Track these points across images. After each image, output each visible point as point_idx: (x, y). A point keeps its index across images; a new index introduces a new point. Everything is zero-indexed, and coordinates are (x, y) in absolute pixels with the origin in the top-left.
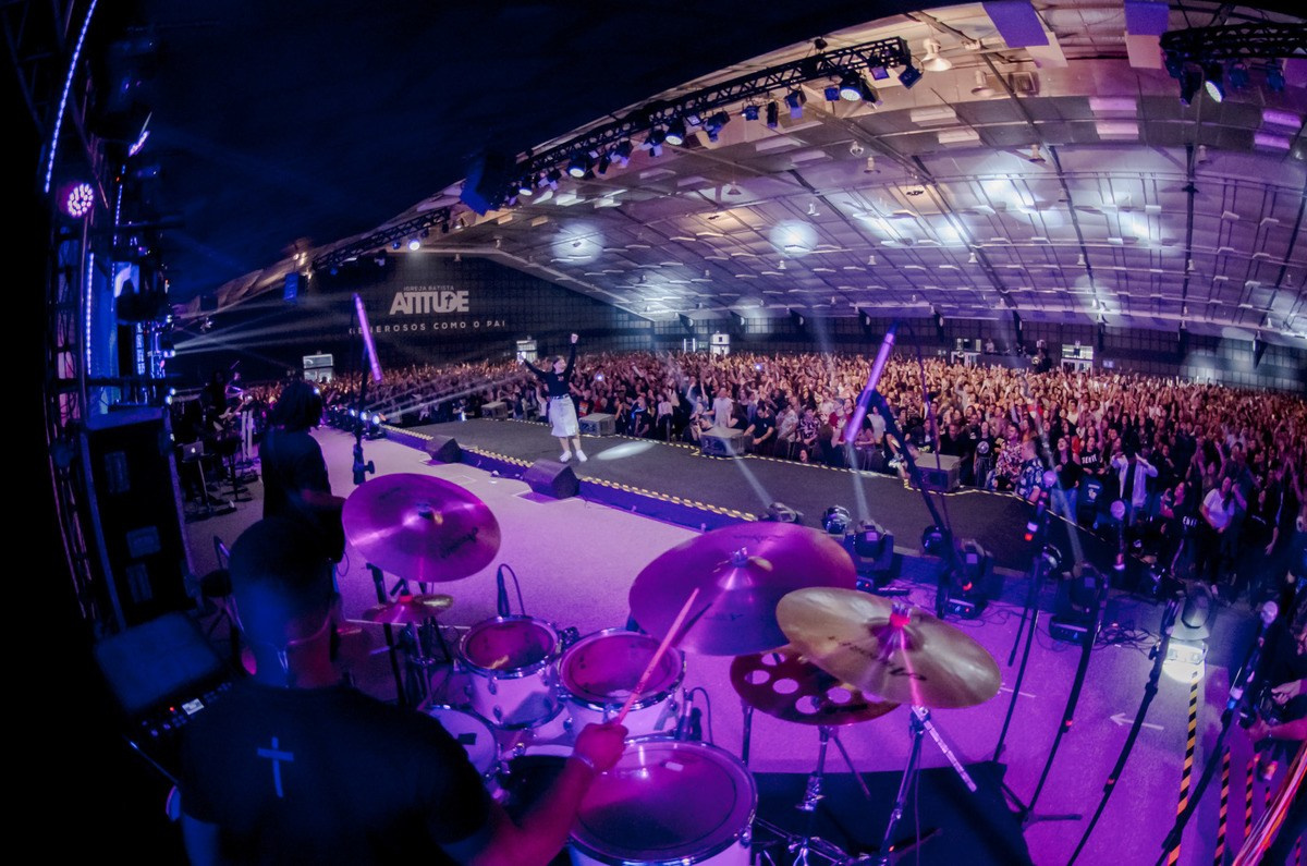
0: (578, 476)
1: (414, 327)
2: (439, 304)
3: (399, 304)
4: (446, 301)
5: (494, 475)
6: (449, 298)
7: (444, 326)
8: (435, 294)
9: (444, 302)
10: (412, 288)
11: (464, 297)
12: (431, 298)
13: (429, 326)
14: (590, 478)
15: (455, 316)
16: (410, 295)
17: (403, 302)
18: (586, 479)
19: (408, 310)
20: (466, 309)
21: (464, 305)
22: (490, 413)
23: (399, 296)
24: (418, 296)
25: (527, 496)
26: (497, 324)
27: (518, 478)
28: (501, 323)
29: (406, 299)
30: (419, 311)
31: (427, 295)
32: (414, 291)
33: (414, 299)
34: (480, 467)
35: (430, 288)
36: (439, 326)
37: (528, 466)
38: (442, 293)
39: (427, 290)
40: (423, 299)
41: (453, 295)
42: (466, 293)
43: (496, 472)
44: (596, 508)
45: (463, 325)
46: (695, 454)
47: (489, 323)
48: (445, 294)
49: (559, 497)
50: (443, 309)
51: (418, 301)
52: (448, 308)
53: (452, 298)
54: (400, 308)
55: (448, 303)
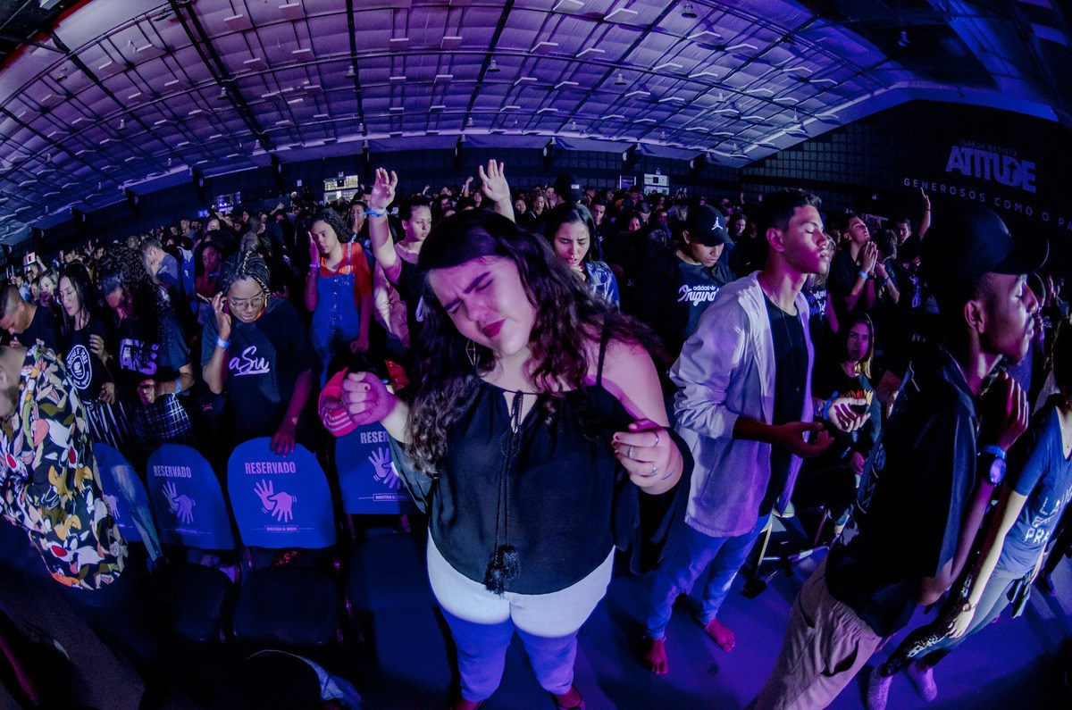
2: (1001, 174)
3: (956, 160)
4: (1009, 170)
6: (1013, 168)
8: (996, 157)
9: (1006, 170)
10: (969, 144)
11: (1030, 171)
12: (991, 162)
15: (1017, 194)
16: (967, 151)
17: (960, 158)
19: (964, 170)
20: (1034, 190)
21: (1030, 182)
23: (955, 151)
24: (978, 153)
29: (963, 155)
30: (977, 173)
31: (988, 156)
32: (974, 148)
33: (973, 157)
35: (993, 148)
38: (1006, 158)
39: (986, 149)
40: (982, 159)
41: (1017, 163)
42: (1032, 165)
45: (1029, 211)
47: (1061, 221)
48: (1008, 160)
50: (1003, 179)
51: (977, 161)
52: (1011, 180)
53: (1016, 167)
54: (956, 166)
55: (1011, 174)
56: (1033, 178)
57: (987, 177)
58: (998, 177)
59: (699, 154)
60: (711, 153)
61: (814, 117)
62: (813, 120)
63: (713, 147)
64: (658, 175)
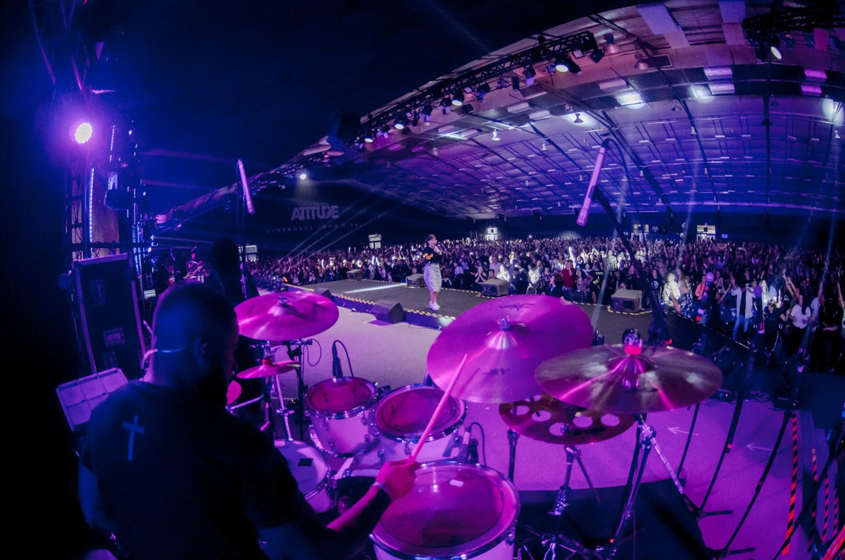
0: (405, 309)
1: (305, 227)
2: (321, 214)
3: (296, 214)
5: (353, 311)
6: (327, 210)
7: (324, 226)
8: (318, 207)
9: (324, 212)
11: (336, 209)
12: (316, 210)
13: (315, 226)
14: (412, 310)
16: (302, 209)
17: (299, 214)
18: (409, 311)
19: (301, 218)
20: (337, 217)
21: (336, 214)
22: (352, 276)
23: (295, 210)
24: (308, 209)
25: (373, 323)
26: (356, 225)
27: (368, 312)
28: (359, 225)
29: (300, 211)
30: (308, 218)
31: (313, 208)
32: (305, 206)
33: (305, 211)
34: (344, 307)
35: (315, 204)
36: (321, 226)
37: (374, 304)
38: (322, 207)
39: (313, 205)
41: (329, 208)
42: (336, 207)
43: (354, 309)
44: (415, 327)
45: (336, 226)
46: (478, 296)
47: (352, 225)
48: (324, 207)
49: (393, 323)
50: (322, 217)
51: (308, 212)
52: (326, 216)
53: (329, 210)
54: (296, 217)
55: (326, 213)
56: (337, 212)
57: (313, 218)
58: (319, 217)
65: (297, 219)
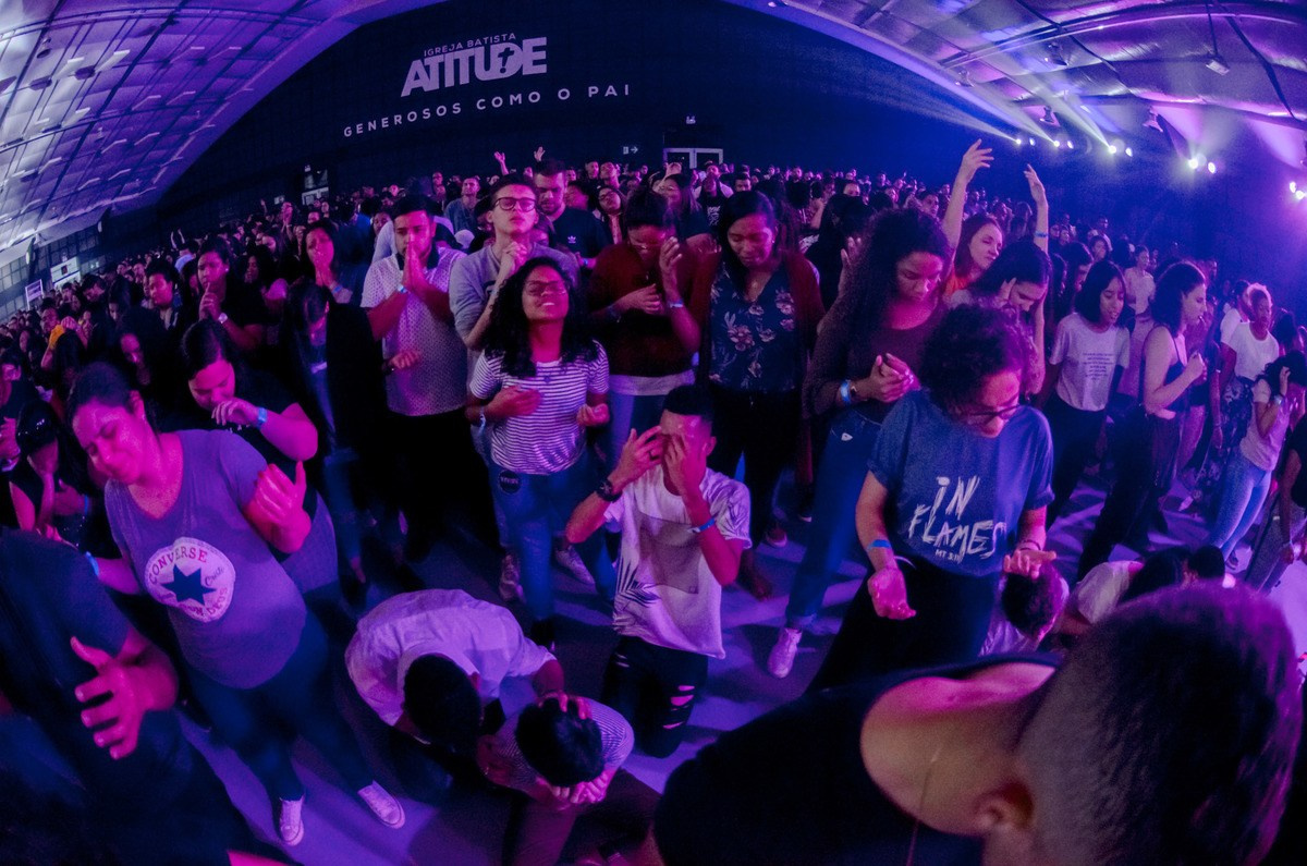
1: (441, 111)
2: (487, 66)
3: (417, 77)
4: (501, 60)
6: (506, 54)
7: (497, 102)
8: (479, 53)
10: (437, 50)
11: (536, 49)
12: (472, 60)
13: (468, 106)
15: (520, 82)
16: (433, 62)
17: (423, 74)
19: (430, 84)
20: (543, 69)
21: (536, 63)
24: (449, 59)
26: (611, 91)
28: (620, 90)
29: (427, 68)
30: (450, 82)
31: (463, 56)
32: (441, 53)
33: (442, 65)
35: (470, 43)
36: (487, 103)
38: (492, 47)
39: (465, 47)
40: (457, 62)
41: (513, 47)
42: (539, 41)
45: (535, 97)
47: (593, 91)
48: (497, 49)
50: (494, 74)
51: (449, 68)
52: (503, 71)
53: (512, 53)
54: (417, 84)
55: (504, 63)
56: (542, 55)
57: (465, 80)
58: (482, 74)
59: (102, 213)
60: (116, 204)
61: (225, 102)
62: (225, 105)
63: (117, 195)
64: (66, 262)
65: (417, 91)
